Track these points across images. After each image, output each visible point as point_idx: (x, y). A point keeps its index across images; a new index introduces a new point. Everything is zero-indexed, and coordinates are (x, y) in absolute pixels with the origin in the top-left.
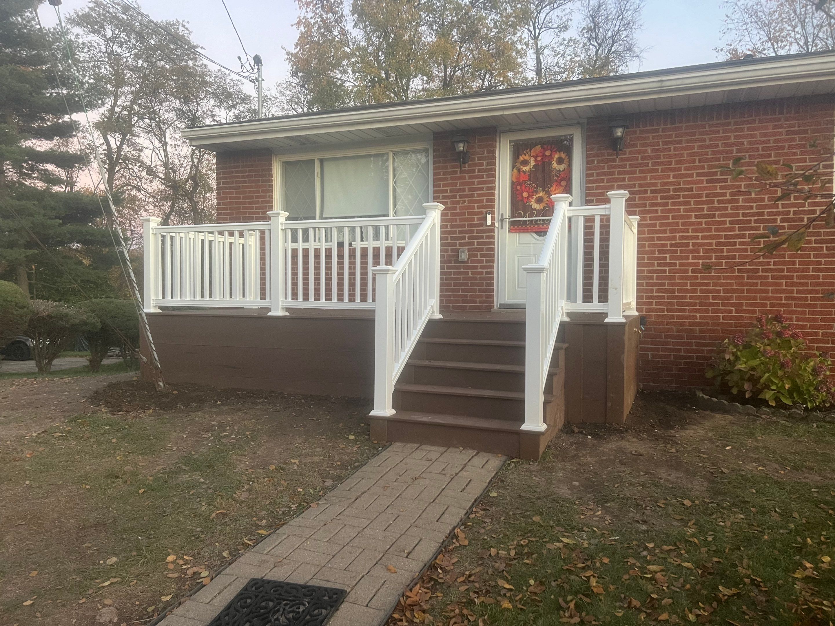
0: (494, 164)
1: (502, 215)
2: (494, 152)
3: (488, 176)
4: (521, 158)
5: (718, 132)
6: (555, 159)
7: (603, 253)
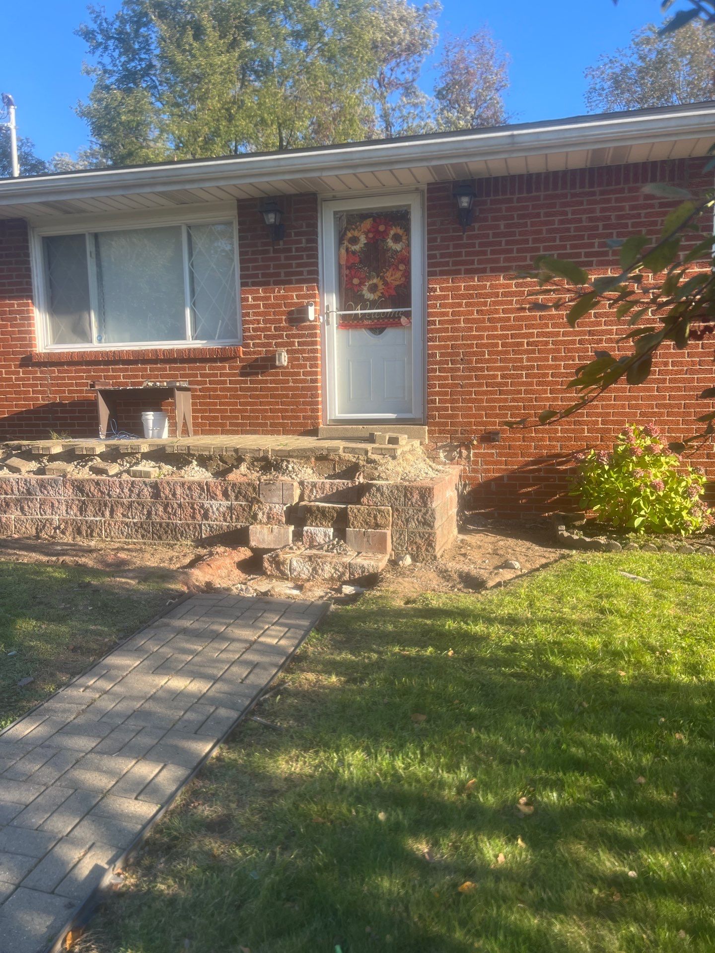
0: (316, 241)
1: (328, 307)
2: (315, 226)
3: (309, 257)
4: (349, 235)
5: (582, 203)
6: (391, 236)
7: (449, 354)
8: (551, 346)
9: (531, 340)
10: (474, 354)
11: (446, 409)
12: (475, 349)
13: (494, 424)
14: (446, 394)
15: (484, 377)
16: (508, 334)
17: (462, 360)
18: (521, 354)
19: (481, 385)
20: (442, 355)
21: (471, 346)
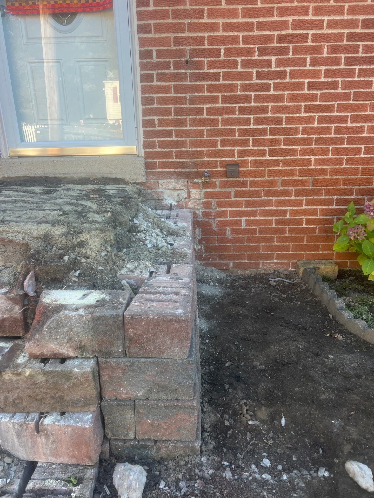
7: (170, 54)
8: (310, 43)
9: (283, 33)
10: (205, 53)
11: (169, 134)
12: (207, 46)
13: (231, 154)
14: (167, 112)
15: (219, 88)
16: (252, 23)
17: (187, 62)
18: (269, 55)
19: (214, 100)
20: (160, 54)
21: (201, 40)
